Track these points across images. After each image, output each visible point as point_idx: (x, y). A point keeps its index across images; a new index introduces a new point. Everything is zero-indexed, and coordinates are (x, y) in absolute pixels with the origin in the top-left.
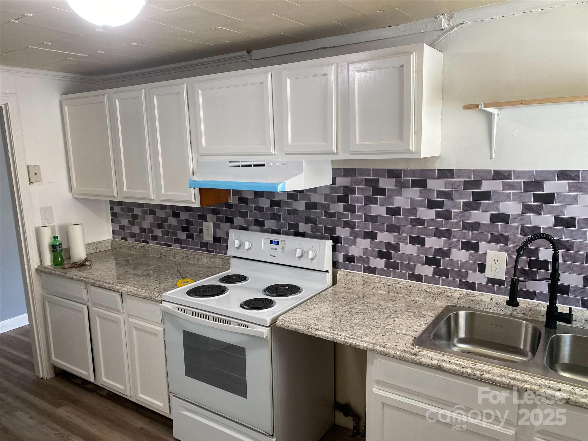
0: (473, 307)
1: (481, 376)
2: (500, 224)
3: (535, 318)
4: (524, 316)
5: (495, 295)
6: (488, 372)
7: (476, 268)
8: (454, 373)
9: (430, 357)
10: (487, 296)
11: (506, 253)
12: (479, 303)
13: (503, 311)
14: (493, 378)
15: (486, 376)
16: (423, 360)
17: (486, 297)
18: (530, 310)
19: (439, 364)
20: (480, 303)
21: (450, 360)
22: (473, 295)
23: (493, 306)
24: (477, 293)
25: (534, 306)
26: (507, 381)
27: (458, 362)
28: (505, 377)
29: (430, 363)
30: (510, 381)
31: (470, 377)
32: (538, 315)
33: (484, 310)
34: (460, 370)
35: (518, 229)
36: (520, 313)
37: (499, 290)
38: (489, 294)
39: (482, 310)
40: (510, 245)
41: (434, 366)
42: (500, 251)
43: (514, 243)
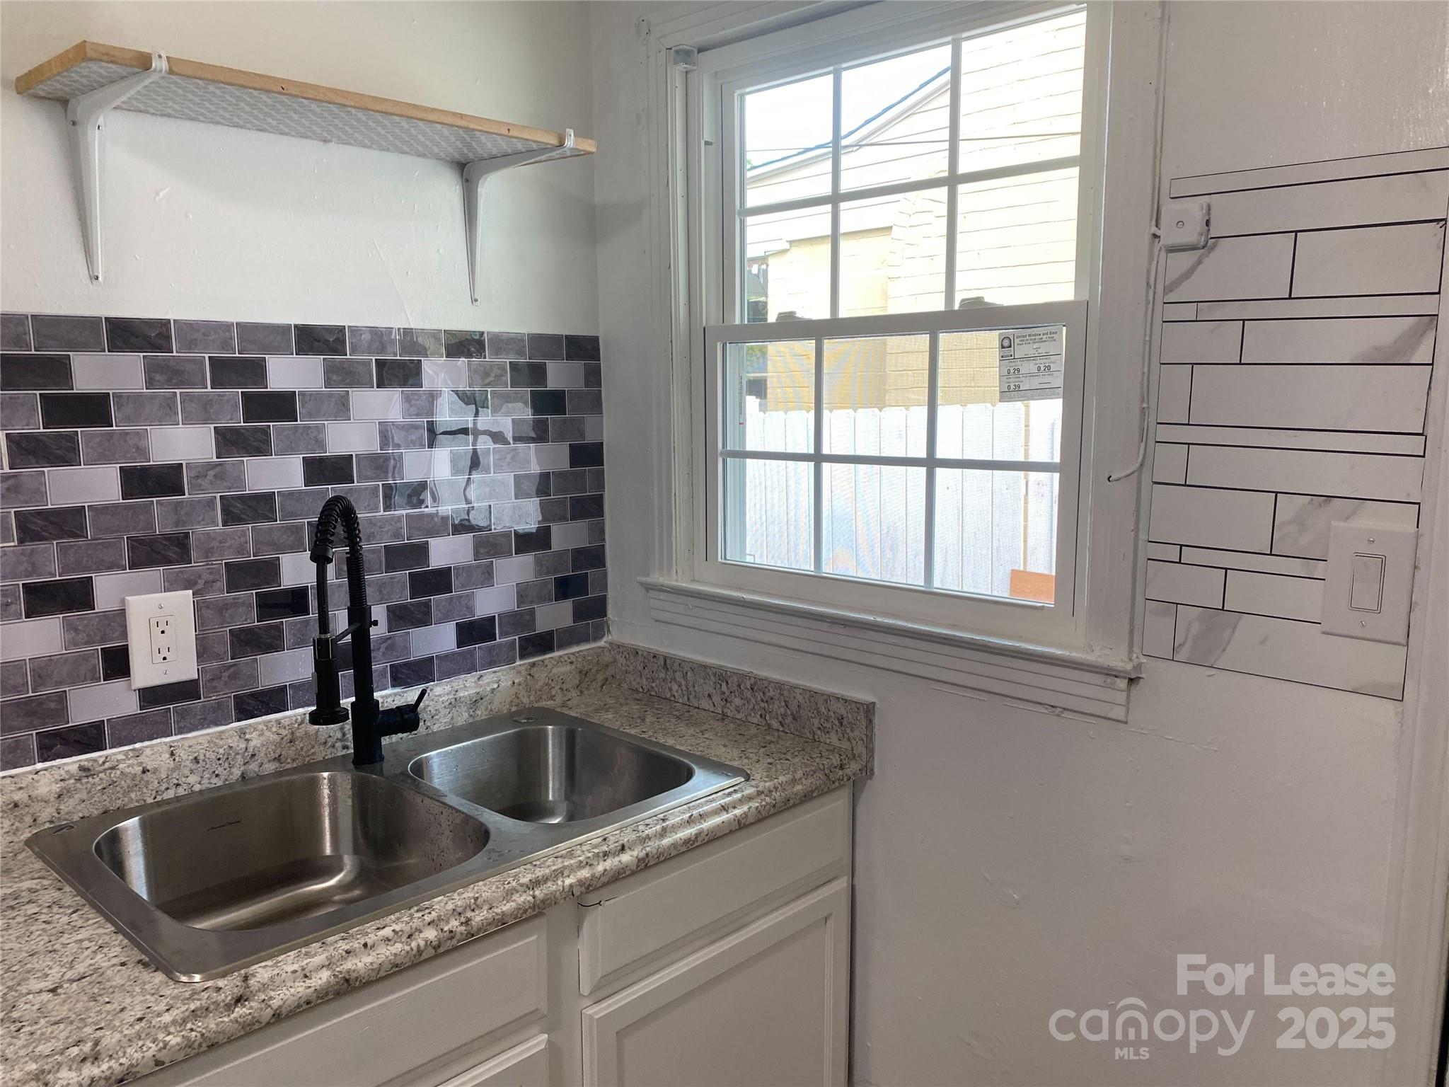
0: (119, 803)
1: (469, 928)
2: (154, 499)
3: (307, 759)
4: (277, 764)
5: (174, 738)
6: (475, 905)
7: (94, 669)
8: (397, 971)
9: (295, 972)
10: (156, 749)
11: (191, 591)
12: (137, 782)
13: (217, 776)
14: (497, 914)
15: (479, 917)
16: (283, 996)
17: (154, 751)
18: (291, 742)
19: (341, 972)
20: (142, 779)
21: (363, 942)
22: (107, 765)
23: (187, 772)
24: (113, 753)
25: (296, 726)
26: (528, 899)
27: (387, 932)
28: (517, 892)
29: (313, 989)
30: (531, 893)
31: (441, 950)
32: (313, 747)
33: (159, 798)
34: (408, 948)
35: (213, 510)
36: (266, 760)
37: (183, 718)
38: (154, 742)
39: (150, 800)
40: (197, 564)
41: (327, 994)
42: (169, 590)
43: (207, 553)
